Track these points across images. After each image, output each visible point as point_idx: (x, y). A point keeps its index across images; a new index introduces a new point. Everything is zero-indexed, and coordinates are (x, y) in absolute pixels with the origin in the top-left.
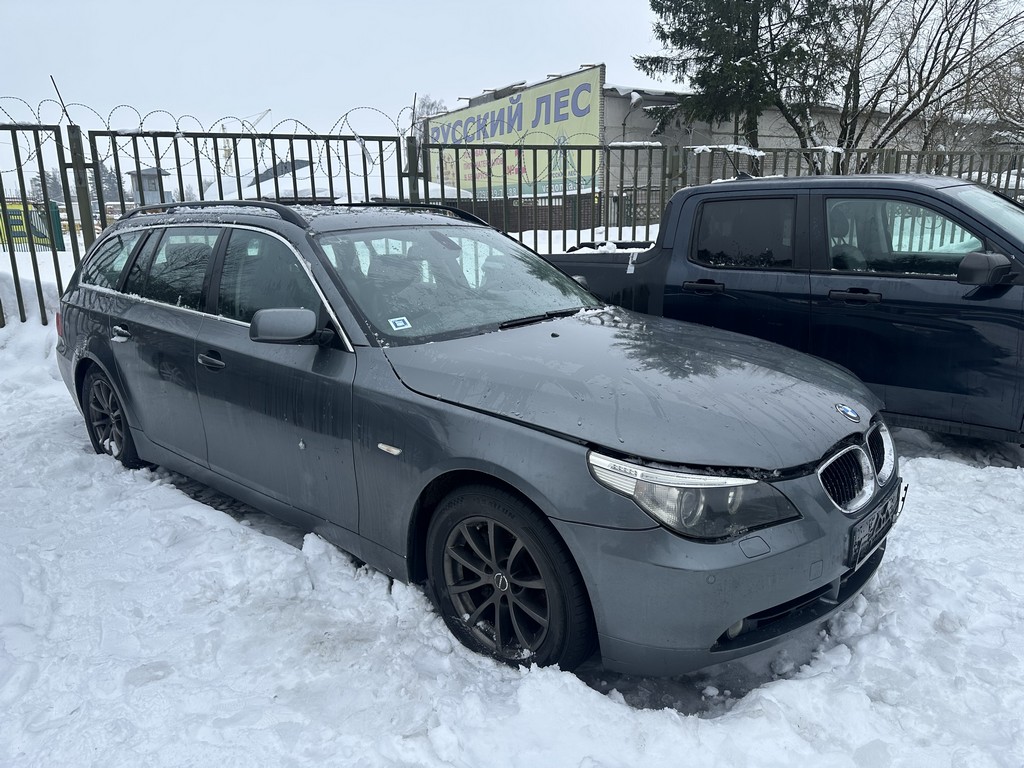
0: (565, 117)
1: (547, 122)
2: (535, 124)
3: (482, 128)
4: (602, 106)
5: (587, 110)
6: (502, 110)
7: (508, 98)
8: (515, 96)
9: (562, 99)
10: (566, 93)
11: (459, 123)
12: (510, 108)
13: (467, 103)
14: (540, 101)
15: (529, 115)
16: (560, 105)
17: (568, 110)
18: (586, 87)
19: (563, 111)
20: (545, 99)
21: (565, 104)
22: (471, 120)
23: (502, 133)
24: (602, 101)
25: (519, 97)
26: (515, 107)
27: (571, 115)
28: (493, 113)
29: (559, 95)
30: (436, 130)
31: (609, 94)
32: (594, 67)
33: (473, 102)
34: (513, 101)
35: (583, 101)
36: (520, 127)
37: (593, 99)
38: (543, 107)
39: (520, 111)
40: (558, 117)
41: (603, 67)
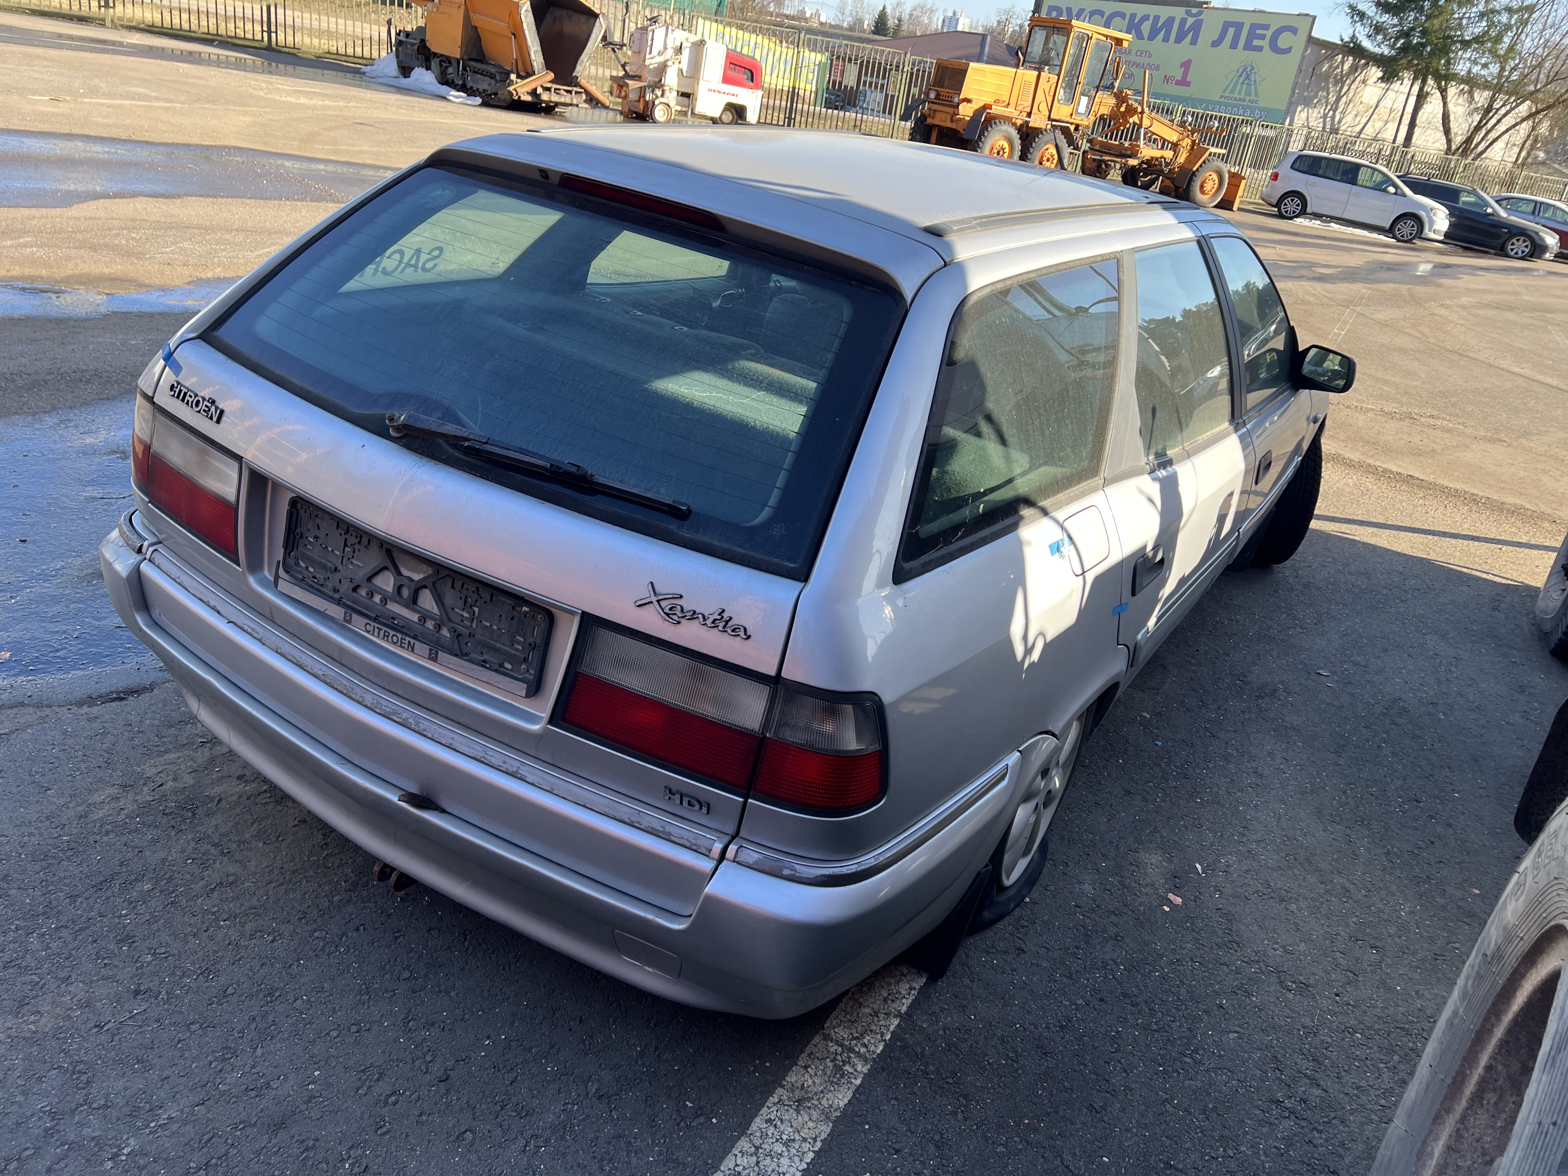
0: (1260, 49)
1: (1234, 45)
2: (1216, 44)
3: (1135, 27)
4: (1305, 51)
5: (1288, 51)
6: (1170, 20)
7: (1185, 9)
8: (1194, 11)
9: (1258, 32)
10: (1266, 27)
11: (1099, 12)
12: (1183, 21)
14: (1226, 25)
15: (1209, 33)
16: (1252, 35)
17: (1265, 43)
18: (1294, 30)
19: (1256, 42)
20: (1239, 26)
21: (1263, 37)
23: (1166, 39)
24: (1306, 47)
25: (1200, 13)
26: (1190, 21)
27: (1267, 48)
28: (1157, 18)
29: (1254, 27)
31: (1312, 41)
32: (1307, 15)
34: (1188, 13)
35: (1284, 40)
36: (1194, 42)
37: (1297, 42)
38: (1231, 31)
39: (1197, 27)
40: (1248, 46)
41: (1314, 18)
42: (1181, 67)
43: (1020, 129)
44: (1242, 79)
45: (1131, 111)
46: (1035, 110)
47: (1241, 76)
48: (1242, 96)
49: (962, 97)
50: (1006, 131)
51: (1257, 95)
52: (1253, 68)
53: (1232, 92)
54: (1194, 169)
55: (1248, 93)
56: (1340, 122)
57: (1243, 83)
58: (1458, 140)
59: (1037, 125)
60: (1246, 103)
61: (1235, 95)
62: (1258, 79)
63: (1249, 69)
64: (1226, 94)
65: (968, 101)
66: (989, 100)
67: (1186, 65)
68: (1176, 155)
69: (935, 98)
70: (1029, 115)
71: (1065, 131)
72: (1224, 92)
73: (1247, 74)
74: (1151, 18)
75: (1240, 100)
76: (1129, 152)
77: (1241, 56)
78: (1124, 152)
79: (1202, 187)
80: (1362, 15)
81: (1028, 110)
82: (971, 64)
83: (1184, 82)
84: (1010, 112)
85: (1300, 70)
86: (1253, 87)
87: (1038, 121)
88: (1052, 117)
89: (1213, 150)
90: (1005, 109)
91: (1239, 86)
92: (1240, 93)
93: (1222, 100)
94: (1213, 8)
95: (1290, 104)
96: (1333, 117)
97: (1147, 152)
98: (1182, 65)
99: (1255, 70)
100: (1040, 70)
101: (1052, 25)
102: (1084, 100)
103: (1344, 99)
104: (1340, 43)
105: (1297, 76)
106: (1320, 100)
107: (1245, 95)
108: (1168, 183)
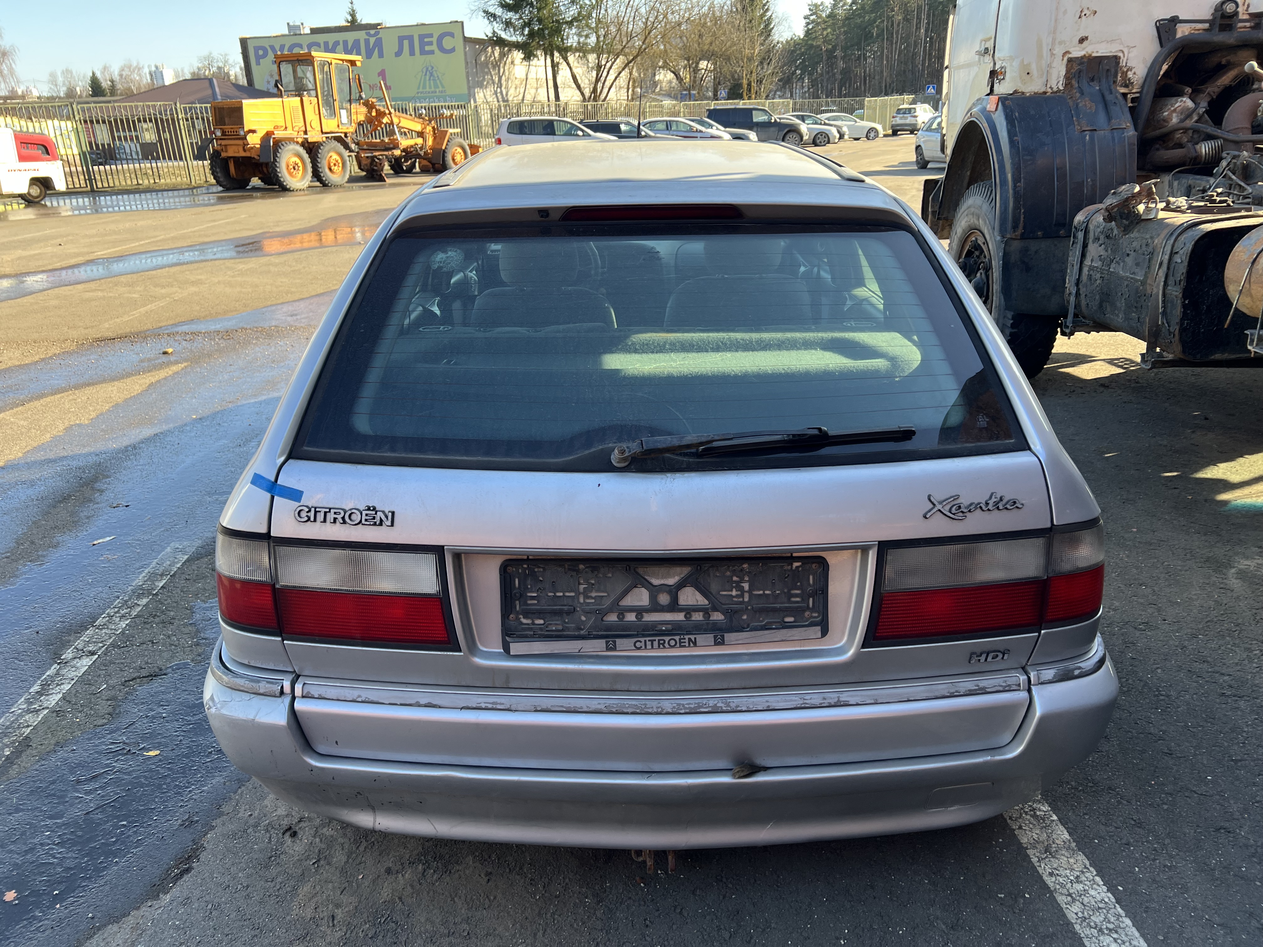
0: (432, 52)
1: (412, 53)
2: (398, 54)
4: (465, 48)
5: (453, 50)
6: (357, 40)
7: (364, 32)
8: (372, 32)
9: (426, 40)
10: (431, 36)
11: (299, 46)
12: (367, 42)
13: (308, 31)
14: (401, 39)
15: (390, 46)
16: (422, 44)
17: (434, 47)
18: (451, 34)
19: (427, 48)
20: (410, 38)
21: (431, 43)
22: (318, 45)
24: (465, 45)
25: (377, 34)
26: (372, 40)
27: (437, 51)
28: (345, 41)
29: (422, 37)
31: (467, 40)
32: (457, 22)
33: (316, 31)
34: (373, 36)
35: (447, 43)
36: (381, 55)
37: (457, 43)
38: (406, 42)
39: (379, 43)
40: (423, 52)
41: (462, 23)
42: (379, 76)
43: (303, 145)
44: (428, 78)
45: (381, 114)
46: (309, 128)
47: (426, 74)
48: (433, 89)
49: (246, 129)
50: (294, 149)
51: (443, 87)
52: (433, 68)
53: (424, 87)
54: (443, 148)
55: (436, 86)
56: (507, 95)
57: (430, 79)
58: (587, 93)
59: (314, 140)
60: (438, 94)
61: (428, 89)
62: (440, 75)
63: (430, 68)
64: (421, 90)
65: (253, 131)
66: (270, 128)
67: (382, 74)
68: (425, 140)
69: (222, 135)
70: (306, 132)
71: (338, 139)
72: (419, 88)
73: (430, 72)
74: (341, 43)
75: (432, 92)
76: (391, 146)
77: (420, 60)
78: (387, 146)
79: (453, 160)
80: (494, 16)
81: (303, 129)
82: (244, 101)
84: (289, 133)
85: (467, 63)
86: (438, 81)
87: (314, 136)
88: (324, 131)
89: (451, 131)
90: (285, 132)
91: (428, 82)
92: (430, 88)
93: (419, 95)
94: (386, 28)
95: (469, 88)
96: (501, 92)
97: (405, 143)
98: (379, 74)
99: (435, 68)
100: (300, 96)
101: (296, 58)
102: (344, 113)
103: (503, 78)
104: (486, 38)
105: (466, 68)
106: (488, 83)
107: (435, 88)
108: (425, 163)
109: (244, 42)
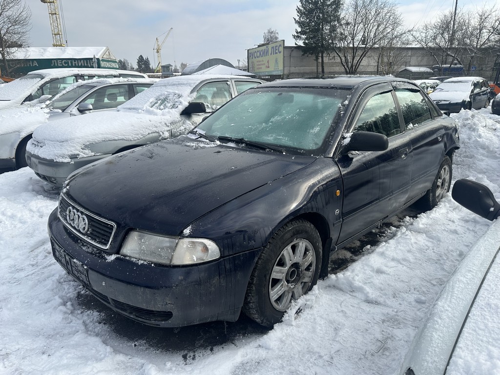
1: (273, 54)
2: (271, 54)
3: (260, 54)
4: (284, 51)
5: (281, 52)
11: (255, 52)
12: (266, 49)
13: (257, 46)
15: (270, 52)
18: (280, 45)
20: (273, 48)
21: (277, 49)
22: (258, 51)
24: (284, 50)
27: (278, 53)
28: (263, 50)
30: (250, 53)
31: (285, 48)
33: (259, 46)
34: (267, 47)
36: (268, 55)
37: (281, 49)
39: (268, 50)
41: (284, 40)
48: (277, 68)
51: (279, 67)
52: (277, 59)
57: (276, 64)
60: (277, 70)
62: (278, 62)
67: (268, 62)
72: (274, 67)
73: (276, 61)
83: (268, 67)
85: (284, 57)
109: (248, 50)
